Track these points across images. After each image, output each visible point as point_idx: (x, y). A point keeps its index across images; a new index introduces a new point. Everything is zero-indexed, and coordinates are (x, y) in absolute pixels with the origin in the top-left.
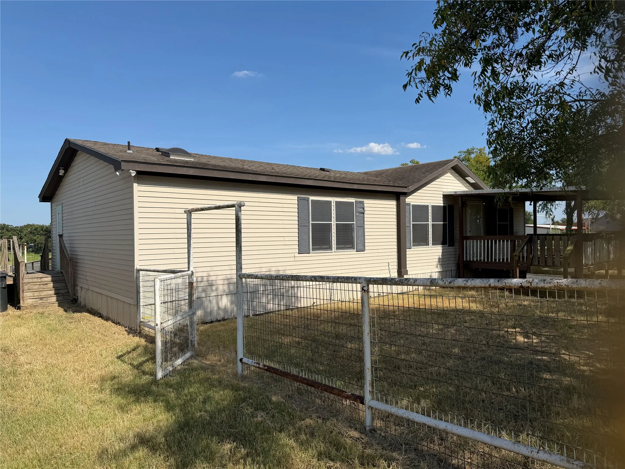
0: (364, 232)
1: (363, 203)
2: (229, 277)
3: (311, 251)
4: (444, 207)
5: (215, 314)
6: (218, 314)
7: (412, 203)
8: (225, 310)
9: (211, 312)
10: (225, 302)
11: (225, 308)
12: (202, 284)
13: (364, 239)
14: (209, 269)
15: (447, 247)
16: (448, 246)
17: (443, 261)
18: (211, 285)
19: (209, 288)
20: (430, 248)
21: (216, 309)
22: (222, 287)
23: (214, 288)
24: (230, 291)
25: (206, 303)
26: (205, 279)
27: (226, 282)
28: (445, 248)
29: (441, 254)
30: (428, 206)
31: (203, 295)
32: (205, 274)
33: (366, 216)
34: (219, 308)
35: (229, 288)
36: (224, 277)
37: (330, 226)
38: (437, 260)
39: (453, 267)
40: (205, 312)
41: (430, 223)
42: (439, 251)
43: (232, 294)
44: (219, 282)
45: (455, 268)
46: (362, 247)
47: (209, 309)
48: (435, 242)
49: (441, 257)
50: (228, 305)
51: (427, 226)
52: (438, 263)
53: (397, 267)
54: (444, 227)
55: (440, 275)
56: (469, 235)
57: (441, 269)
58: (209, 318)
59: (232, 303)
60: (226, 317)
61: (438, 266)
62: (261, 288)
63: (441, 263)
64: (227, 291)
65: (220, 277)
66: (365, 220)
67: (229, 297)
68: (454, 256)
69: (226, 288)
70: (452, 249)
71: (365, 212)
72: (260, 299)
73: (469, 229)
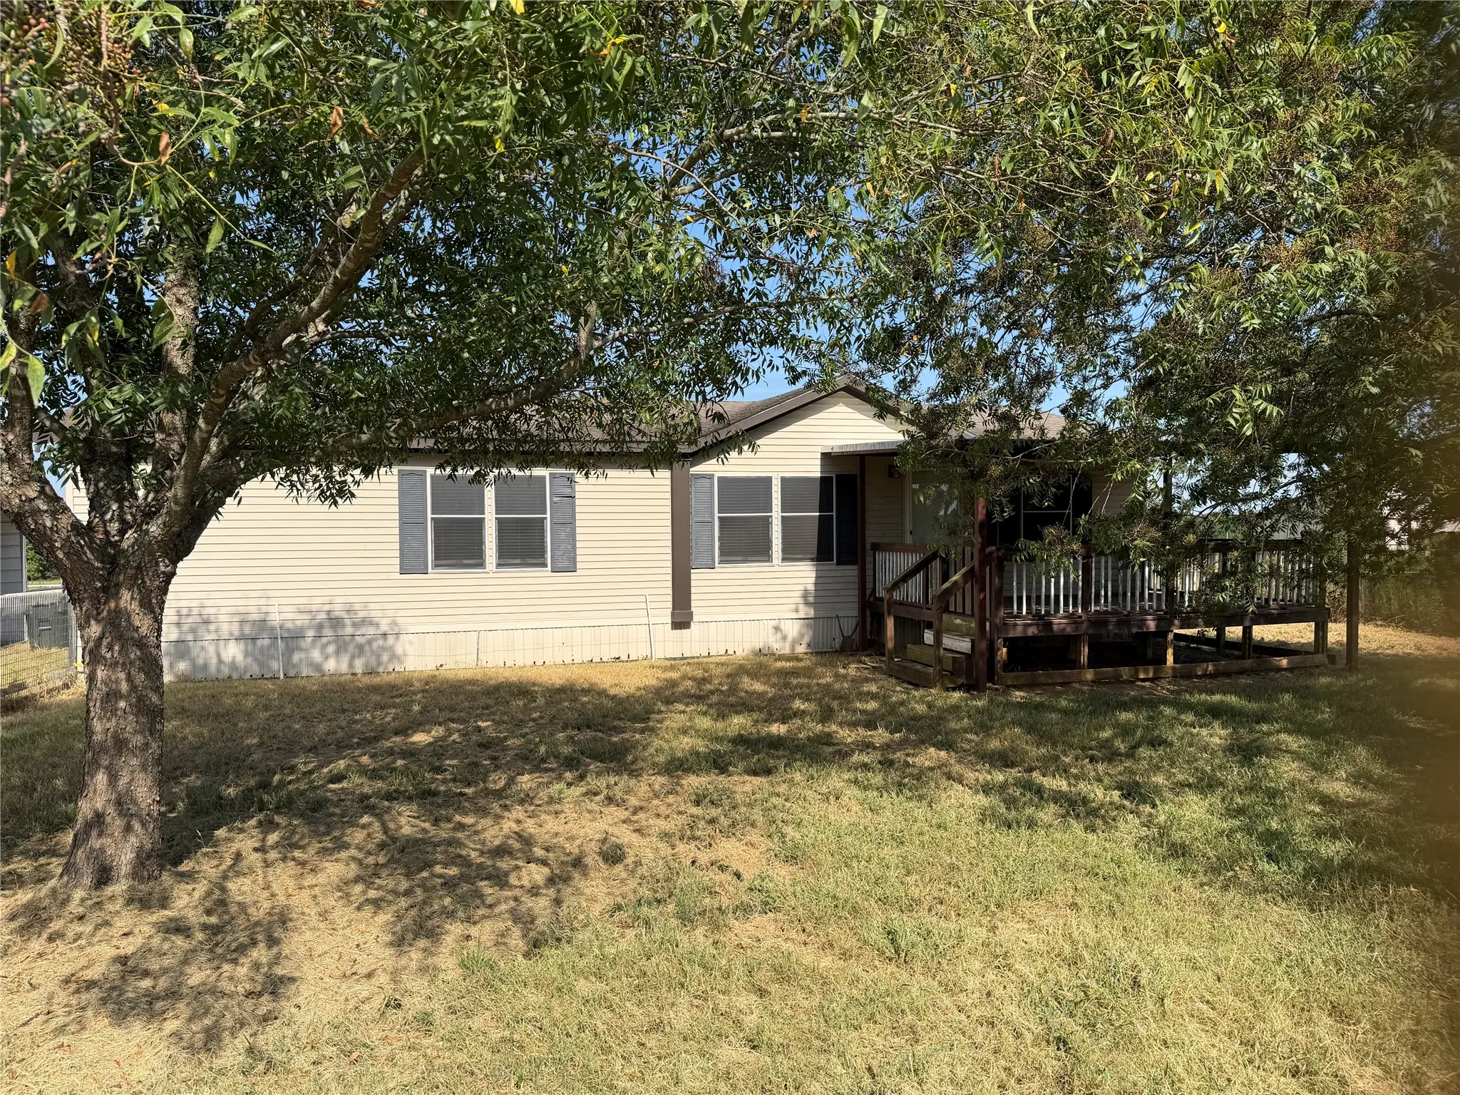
0: (573, 534)
1: (571, 480)
2: (242, 610)
3: (430, 570)
4: (825, 481)
5: (213, 669)
6: (219, 669)
7: (717, 475)
8: (233, 665)
9: (206, 665)
10: (233, 652)
11: (233, 662)
12: (190, 620)
13: (574, 548)
14: (202, 595)
15: (834, 567)
16: (838, 563)
17: (820, 598)
18: (207, 622)
19: (203, 627)
20: (777, 568)
21: (214, 661)
22: (227, 627)
23: (212, 627)
24: (242, 634)
25: (195, 651)
26: (195, 611)
27: (237, 618)
28: (822, 568)
29: (813, 581)
30: (770, 478)
31: (190, 637)
32: (195, 604)
33: (578, 502)
34: (220, 661)
35: (241, 630)
36: (232, 610)
37: (480, 522)
38: (799, 594)
39: (850, 611)
40: (194, 665)
41: (776, 514)
42: (804, 574)
43: (247, 639)
44: (222, 618)
45: (855, 613)
46: (568, 565)
47: (201, 661)
48: (790, 553)
49: (811, 587)
50: (240, 658)
51: (767, 522)
52: (801, 601)
53: (670, 605)
54: (824, 523)
55: (807, 625)
56: (909, 539)
57: (812, 613)
58: (200, 676)
59: (246, 654)
60: (235, 676)
61: (802, 607)
62: (311, 633)
63: (811, 599)
64: (237, 633)
65: (224, 610)
66: (578, 509)
67: (242, 645)
68: (856, 586)
69: (235, 629)
70: (851, 571)
71: (577, 495)
72: (306, 650)
73: (908, 526)
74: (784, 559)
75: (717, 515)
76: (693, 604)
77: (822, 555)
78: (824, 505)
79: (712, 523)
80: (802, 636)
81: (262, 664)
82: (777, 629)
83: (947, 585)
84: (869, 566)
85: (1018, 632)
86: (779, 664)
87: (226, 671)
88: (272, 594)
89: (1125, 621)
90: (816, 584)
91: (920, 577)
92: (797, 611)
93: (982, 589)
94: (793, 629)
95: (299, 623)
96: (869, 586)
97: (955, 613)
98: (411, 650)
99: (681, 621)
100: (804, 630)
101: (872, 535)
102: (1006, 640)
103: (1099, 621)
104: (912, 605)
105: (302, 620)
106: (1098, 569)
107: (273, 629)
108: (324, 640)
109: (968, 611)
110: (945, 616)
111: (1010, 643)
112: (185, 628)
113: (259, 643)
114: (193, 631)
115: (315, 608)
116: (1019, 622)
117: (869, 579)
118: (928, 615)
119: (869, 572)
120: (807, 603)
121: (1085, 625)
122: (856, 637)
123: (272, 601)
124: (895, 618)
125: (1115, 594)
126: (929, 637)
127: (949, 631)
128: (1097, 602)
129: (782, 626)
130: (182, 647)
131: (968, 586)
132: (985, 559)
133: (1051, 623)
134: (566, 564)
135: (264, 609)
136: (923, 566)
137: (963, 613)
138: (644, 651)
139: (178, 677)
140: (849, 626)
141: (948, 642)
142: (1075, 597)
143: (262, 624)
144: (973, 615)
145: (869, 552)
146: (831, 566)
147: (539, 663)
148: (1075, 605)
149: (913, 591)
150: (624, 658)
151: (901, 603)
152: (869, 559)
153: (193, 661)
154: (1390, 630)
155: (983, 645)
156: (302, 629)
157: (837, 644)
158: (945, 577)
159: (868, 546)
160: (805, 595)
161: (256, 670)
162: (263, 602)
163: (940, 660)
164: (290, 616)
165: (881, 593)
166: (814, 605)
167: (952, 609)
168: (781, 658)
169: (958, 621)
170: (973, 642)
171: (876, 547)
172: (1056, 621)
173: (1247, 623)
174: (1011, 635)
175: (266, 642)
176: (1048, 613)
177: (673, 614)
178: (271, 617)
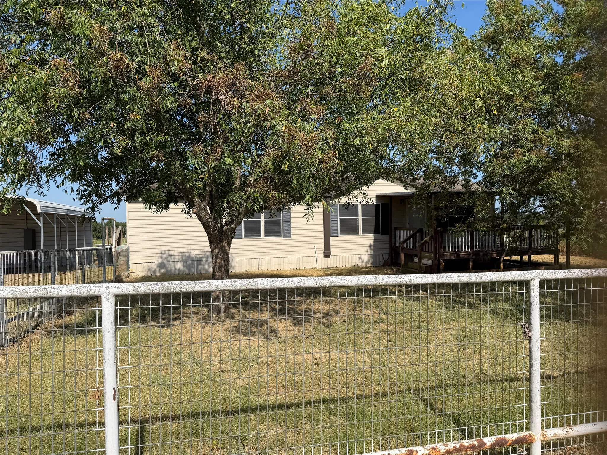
0: (290, 225)
2: (182, 251)
3: (243, 237)
4: (377, 206)
6: (175, 272)
7: (339, 204)
8: (179, 270)
9: (171, 270)
10: (179, 266)
13: (290, 230)
16: (382, 235)
17: (375, 247)
19: (170, 257)
20: (360, 236)
21: (173, 269)
22: (177, 257)
23: (172, 257)
25: (167, 266)
26: (167, 252)
27: (181, 254)
28: (376, 236)
29: (373, 241)
30: (357, 205)
31: (165, 261)
32: (167, 249)
33: (291, 214)
34: (175, 269)
35: (182, 258)
36: (179, 251)
37: (260, 221)
38: (368, 245)
39: (386, 251)
40: (167, 270)
41: (360, 217)
42: (370, 238)
43: (184, 261)
44: (176, 254)
45: (388, 252)
46: (288, 236)
47: (169, 269)
48: (365, 232)
49: (372, 243)
50: (182, 268)
51: (357, 220)
52: (368, 248)
53: (323, 250)
54: (377, 220)
55: (371, 257)
56: (407, 226)
57: (372, 252)
58: (169, 273)
59: (184, 266)
60: (181, 273)
61: (369, 250)
62: (204, 259)
63: (372, 247)
64: (181, 259)
65: (176, 252)
66: (292, 216)
67: (182, 263)
68: (389, 243)
69: (180, 258)
70: (387, 237)
71: (291, 212)
72: (203, 265)
73: (407, 221)
74: (363, 233)
75: (339, 218)
76: (331, 249)
77: (376, 232)
78: (377, 214)
79: (337, 221)
80: (369, 260)
81: (189, 270)
82: (360, 258)
83: (423, 242)
84: (393, 235)
85: (448, 258)
86: (363, 269)
87: (177, 272)
88: (192, 246)
89: (485, 254)
90: (374, 242)
91: (412, 239)
92: (367, 252)
93: (436, 243)
94: (365, 258)
95: (201, 256)
96: (393, 243)
97: (425, 251)
98: (237, 265)
99: (327, 254)
100: (370, 258)
101: (394, 225)
102: (444, 260)
103: (476, 254)
104: (410, 249)
105: (202, 255)
106: (476, 236)
107: (192, 258)
108: (209, 261)
109: (430, 251)
110: (422, 253)
111: (445, 261)
112: (164, 257)
113: (188, 262)
114: (166, 258)
115: (206, 251)
116: (448, 254)
117: (393, 240)
118: (415, 253)
119: (393, 238)
120: (371, 249)
121: (471, 255)
122: (389, 261)
123: (192, 248)
124: (404, 254)
125: (482, 245)
126: (416, 260)
127: (424, 258)
128: (476, 248)
129: (362, 257)
130: (163, 264)
131: (430, 242)
132: (436, 232)
133: (459, 255)
134: (288, 235)
135: (189, 251)
136: (413, 235)
137: (428, 252)
138: (314, 265)
139: (162, 274)
140: (386, 257)
141: (424, 261)
142: (468, 246)
143: (189, 257)
144: (432, 252)
145: (393, 231)
146: (379, 236)
147: (279, 270)
148: (468, 248)
149: (410, 244)
150: (308, 268)
151: (405, 249)
152: (393, 233)
153: (167, 269)
154: (588, 258)
155: (436, 262)
156: (202, 257)
157: (382, 263)
158: (422, 239)
159: (393, 228)
160: (370, 246)
161: (187, 271)
162: (189, 248)
163: (421, 267)
164: (197, 253)
165: (398, 245)
166: (374, 249)
167: (424, 250)
168: (362, 268)
169: (427, 254)
170: (432, 261)
171: (396, 229)
172: (461, 254)
173: (529, 255)
174: (446, 258)
175: (190, 262)
176: (458, 251)
177: (324, 253)
178: (192, 254)
